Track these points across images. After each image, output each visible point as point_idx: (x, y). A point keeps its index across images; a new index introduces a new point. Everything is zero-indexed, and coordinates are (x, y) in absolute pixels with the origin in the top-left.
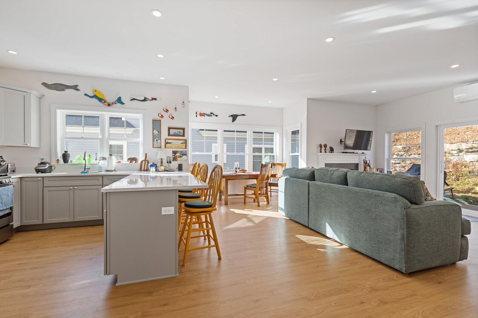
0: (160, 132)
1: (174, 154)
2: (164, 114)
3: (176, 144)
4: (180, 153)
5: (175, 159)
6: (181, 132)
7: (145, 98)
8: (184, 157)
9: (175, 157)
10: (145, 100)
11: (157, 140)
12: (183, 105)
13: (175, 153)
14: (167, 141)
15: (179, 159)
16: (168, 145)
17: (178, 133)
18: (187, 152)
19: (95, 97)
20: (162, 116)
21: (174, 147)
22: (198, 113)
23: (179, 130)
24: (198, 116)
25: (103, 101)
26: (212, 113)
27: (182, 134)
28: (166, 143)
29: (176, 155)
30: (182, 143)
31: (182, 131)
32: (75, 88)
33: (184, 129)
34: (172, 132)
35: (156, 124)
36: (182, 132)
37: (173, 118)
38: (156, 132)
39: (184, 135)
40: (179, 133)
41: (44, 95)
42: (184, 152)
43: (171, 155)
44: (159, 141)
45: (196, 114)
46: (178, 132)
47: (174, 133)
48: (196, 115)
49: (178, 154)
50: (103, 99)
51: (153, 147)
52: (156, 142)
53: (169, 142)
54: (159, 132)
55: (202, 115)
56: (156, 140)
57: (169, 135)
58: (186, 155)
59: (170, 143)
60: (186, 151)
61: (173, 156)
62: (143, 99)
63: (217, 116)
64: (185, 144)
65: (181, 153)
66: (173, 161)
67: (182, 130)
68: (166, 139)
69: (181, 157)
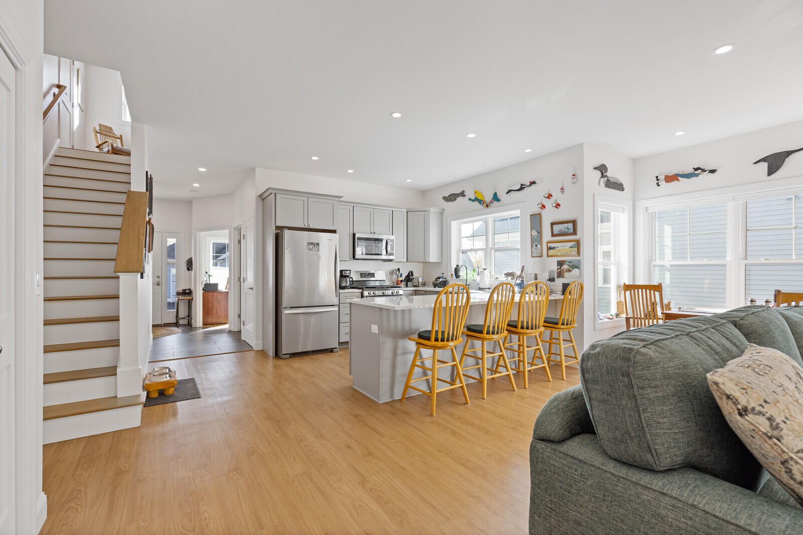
0: (540, 232)
1: (559, 267)
2: (546, 202)
3: (564, 248)
4: (568, 263)
5: (560, 275)
6: (569, 228)
7: (522, 185)
8: (575, 271)
9: (560, 271)
10: (522, 188)
11: (536, 246)
12: (573, 181)
13: (560, 264)
14: (549, 245)
15: (566, 274)
16: (551, 252)
17: (564, 230)
18: (582, 261)
19: (476, 199)
20: (543, 207)
21: (559, 254)
22: (662, 177)
23: (566, 225)
24: (662, 183)
25: (482, 203)
26: (696, 169)
27: (571, 231)
28: (549, 248)
29: (562, 268)
30: (572, 247)
31: (570, 226)
32: (462, 194)
33: (574, 222)
34: (557, 229)
35: (536, 220)
36: (572, 227)
37: (558, 205)
38: (535, 233)
39: (575, 232)
40: (567, 230)
41: (444, 209)
42: (576, 262)
43: (555, 267)
44: (539, 246)
45: (658, 180)
46: (565, 228)
47: (559, 231)
48: (658, 184)
49: (565, 267)
50: (482, 200)
51: (532, 257)
52: (535, 248)
53: (552, 246)
54: (538, 232)
55: (670, 179)
56: (535, 244)
57: (553, 235)
58: (579, 268)
59: (553, 248)
60: (579, 261)
61: (558, 269)
62: (519, 187)
63: (713, 171)
64: (576, 249)
65: (570, 264)
66: (558, 277)
67: (572, 224)
68: (547, 243)
69: (569, 271)
